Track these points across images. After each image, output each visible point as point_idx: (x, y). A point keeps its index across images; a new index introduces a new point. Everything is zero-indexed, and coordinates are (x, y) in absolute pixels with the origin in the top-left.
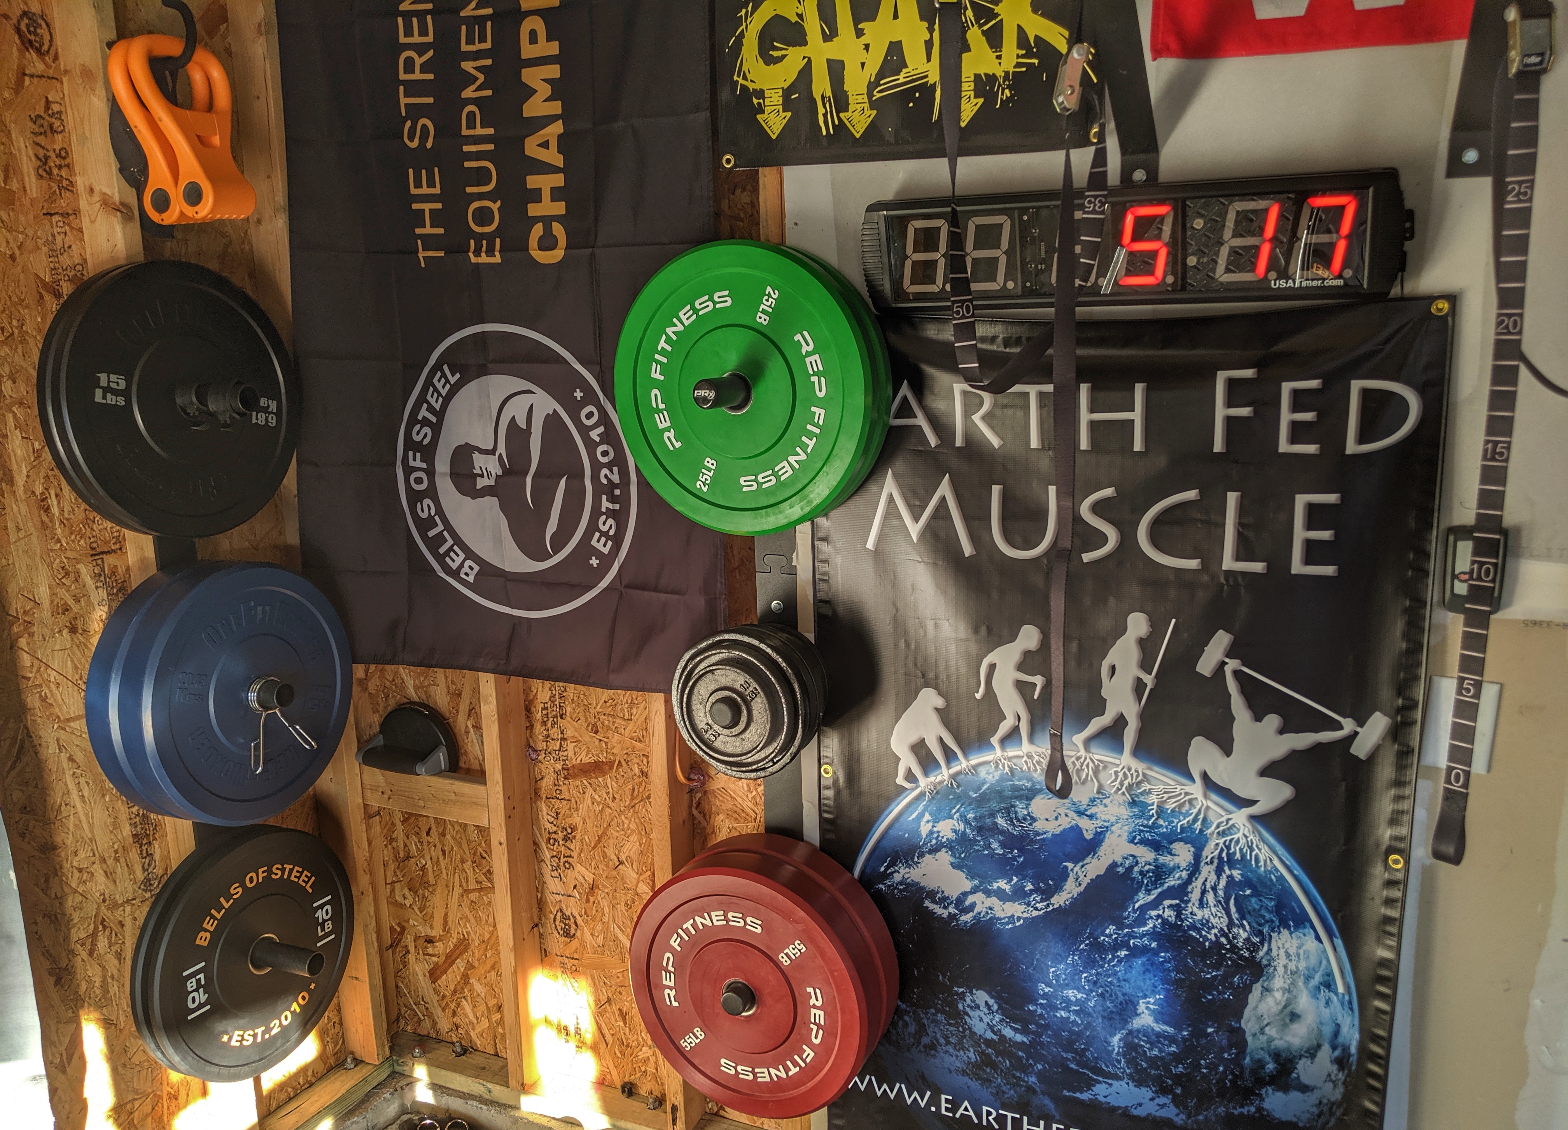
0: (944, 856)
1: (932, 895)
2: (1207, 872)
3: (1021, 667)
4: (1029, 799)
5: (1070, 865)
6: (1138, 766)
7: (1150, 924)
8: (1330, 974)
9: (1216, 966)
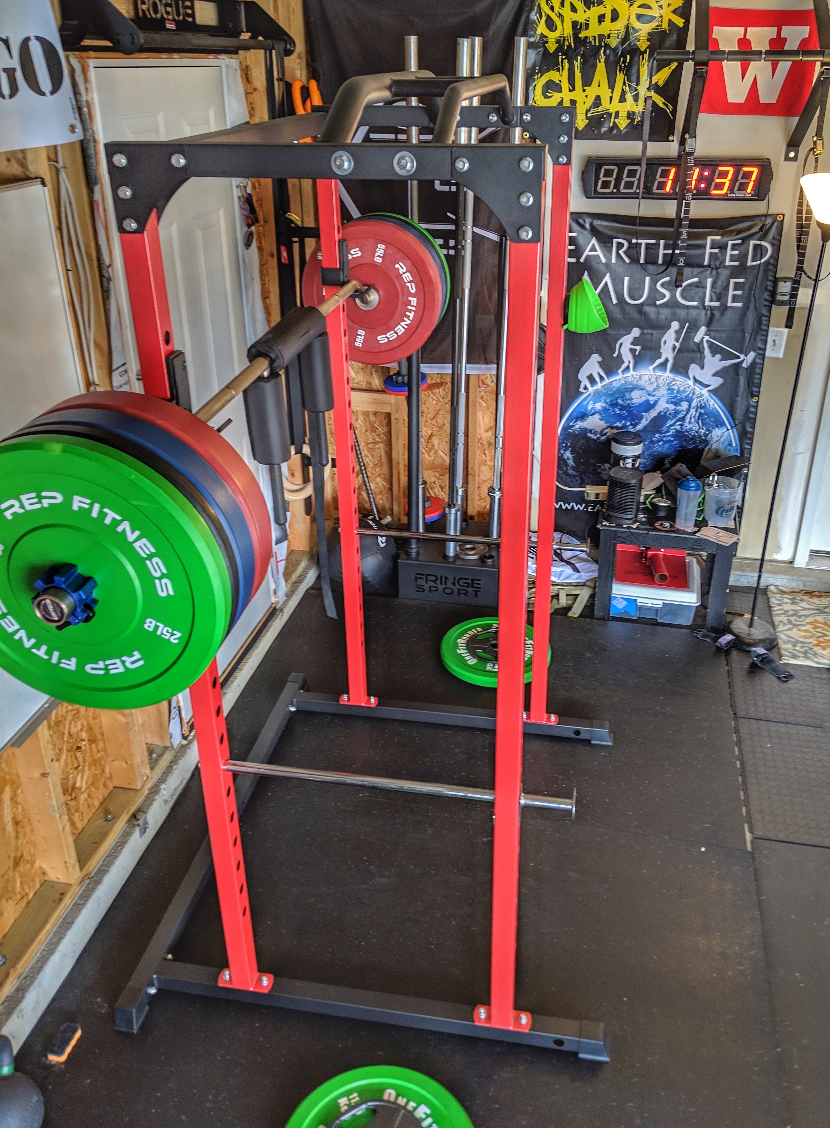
0: (597, 416)
1: (590, 431)
2: (693, 411)
3: (632, 344)
4: (631, 391)
5: (644, 414)
6: (671, 376)
7: (671, 432)
8: (731, 441)
9: (693, 444)
